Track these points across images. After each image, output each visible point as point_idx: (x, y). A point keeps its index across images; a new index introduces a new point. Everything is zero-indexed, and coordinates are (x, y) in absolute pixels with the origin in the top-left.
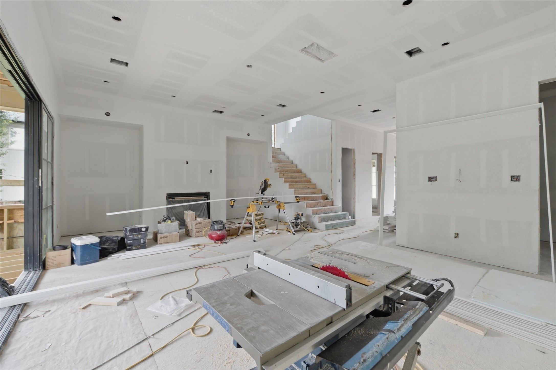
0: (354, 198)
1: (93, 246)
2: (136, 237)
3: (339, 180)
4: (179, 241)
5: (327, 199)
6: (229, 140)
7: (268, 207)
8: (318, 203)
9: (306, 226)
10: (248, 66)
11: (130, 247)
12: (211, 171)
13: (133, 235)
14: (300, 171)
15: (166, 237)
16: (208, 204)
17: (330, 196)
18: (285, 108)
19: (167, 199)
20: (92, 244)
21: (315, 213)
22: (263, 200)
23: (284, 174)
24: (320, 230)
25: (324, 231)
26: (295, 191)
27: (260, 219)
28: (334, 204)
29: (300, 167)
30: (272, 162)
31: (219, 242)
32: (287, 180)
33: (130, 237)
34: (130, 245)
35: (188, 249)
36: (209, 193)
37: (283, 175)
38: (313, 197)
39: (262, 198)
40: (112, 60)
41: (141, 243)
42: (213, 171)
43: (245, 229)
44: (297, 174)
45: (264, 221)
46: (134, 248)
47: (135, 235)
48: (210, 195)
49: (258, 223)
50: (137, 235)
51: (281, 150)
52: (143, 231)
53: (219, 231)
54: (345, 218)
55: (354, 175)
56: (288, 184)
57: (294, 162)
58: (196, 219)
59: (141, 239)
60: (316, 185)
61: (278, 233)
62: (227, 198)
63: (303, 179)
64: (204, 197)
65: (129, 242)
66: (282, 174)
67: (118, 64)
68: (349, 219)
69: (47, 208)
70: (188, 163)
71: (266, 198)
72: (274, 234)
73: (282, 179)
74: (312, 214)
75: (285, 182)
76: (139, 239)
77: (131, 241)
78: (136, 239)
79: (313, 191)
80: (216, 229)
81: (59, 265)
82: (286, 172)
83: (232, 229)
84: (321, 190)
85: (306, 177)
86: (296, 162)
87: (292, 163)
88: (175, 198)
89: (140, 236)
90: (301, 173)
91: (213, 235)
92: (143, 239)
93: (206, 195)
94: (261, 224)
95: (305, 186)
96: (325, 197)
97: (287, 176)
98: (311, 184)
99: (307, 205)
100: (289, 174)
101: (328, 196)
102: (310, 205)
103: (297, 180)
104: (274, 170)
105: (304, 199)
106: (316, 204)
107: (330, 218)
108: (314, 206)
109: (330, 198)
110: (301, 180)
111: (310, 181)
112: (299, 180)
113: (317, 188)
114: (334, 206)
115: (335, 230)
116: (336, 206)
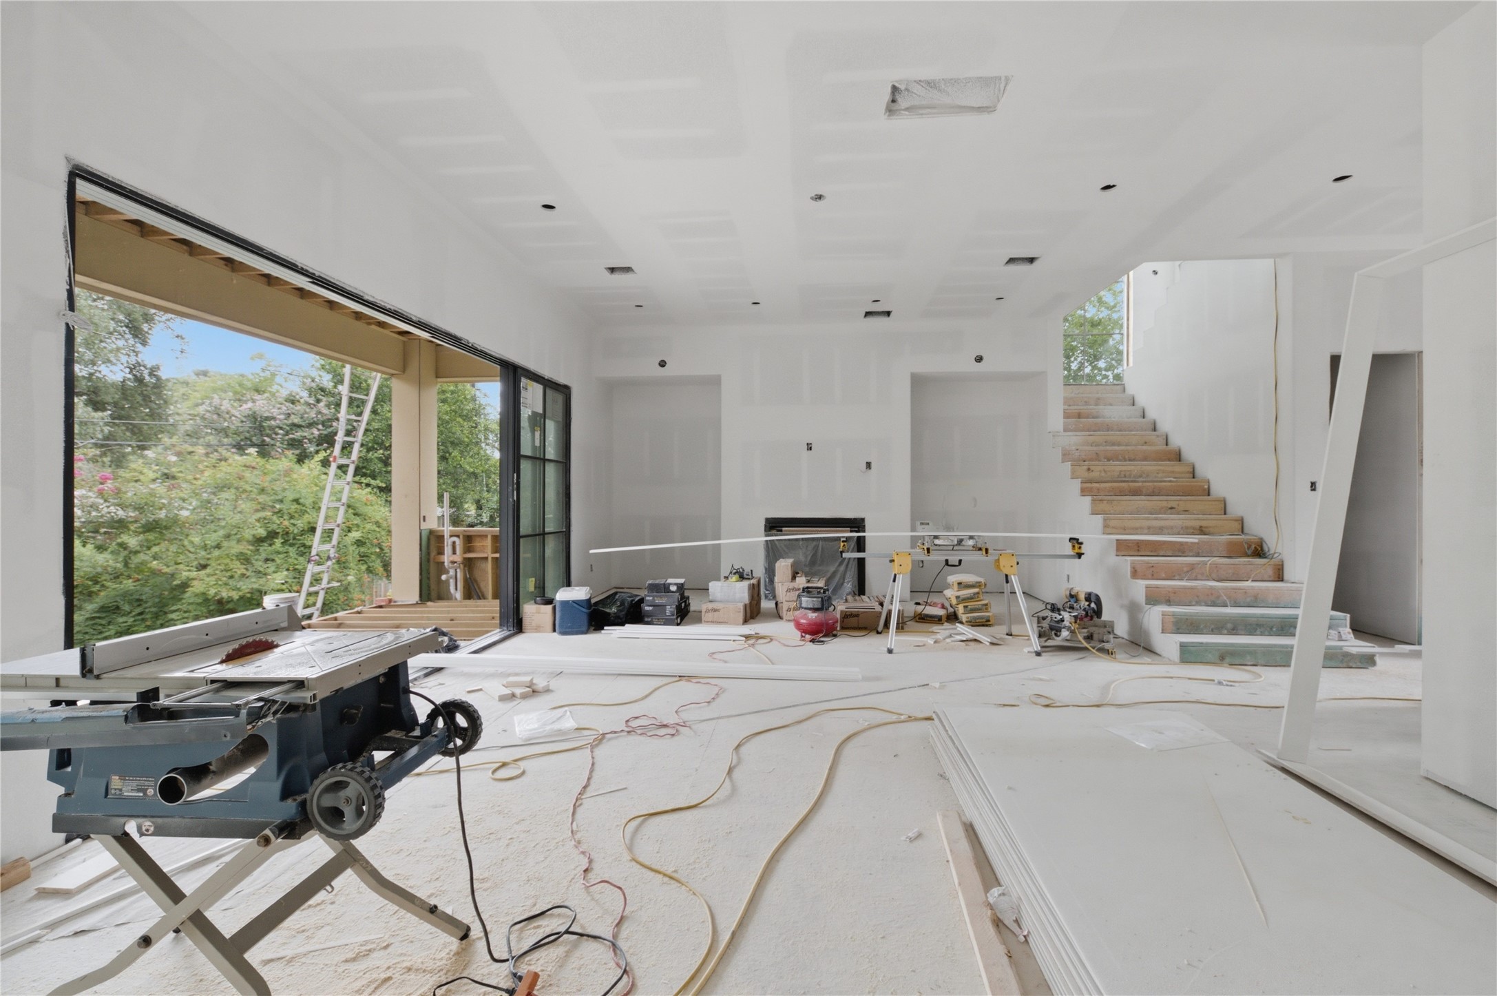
1: (575, 605)
2: (658, 601)
3: (1313, 483)
4: (743, 624)
5: (1259, 551)
6: (918, 382)
7: (957, 564)
8: (1192, 567)
11: (650, 619)
12: (869, 465)
13: (653, 597)
14: (1178, 456)
15: (716, 610)
17: (1271, 544)
18: (1036, 263)
19: (765, 531)
20: (574, 602)
21: (1153, 598)
22: (937, 542)
23: (1092, 468)
24: (1164, 657)
25: (1175, 664)
26: (1105, 520)
27: (970, 598)
28: (1286, 577)
29: (1177, 441)
30: (1065, 430)
31: (808, 637)
32: (1097, 485)
33: (651, 600)
34: (649, 614)
35: (734, 641)
36: (863, 520)
37: (1089, 469)
38: (1181, 544)
39: (936, 537)
40: (610, 270)
41: (667, 614)
42: (873, 465)
43: (923, 619)
45: (986, 605)
46: (655, 621)
47: (657, 596)
48: (864, 526)
49: (965, 607)
50: (660, 597)
51: (1125, 391)
52: (673, 592)
56: (1088, 499)
57: (1159, 426)
58: (794, 578)
59: (668, 607)
60: (1224, 501)
63: (1170, 481)
64: (849, 529)
65: (646, 608)
66: (1086, 467)
67: (622, 273)
68: (1340, 639)
70: (813, 448)
73: (1076, 485)
74: (1144, 603)
75: (1084, 492)
76: (663, 606)
77: (651, 608)
78: (658, 604)
79: (1197, 524)
81: (538, 629)
82: (1106, 460)
84: (1241, 521)
85: (1193, 475)
86: (1165, 426)
87: (1155, 429)
88: (784, 529)
89: (663, 601)
90: (1180, 461)
91: (805, 621)
92: (669, 607)
93: (857, 524)
94: (973, 610)
95: (1164, 504)
96: (1249, 547)
97: (1103, 474)
98: (1206, 497)
99: (1136, 571)
100: (1116, 468)
101: (1266, 543)
102: (1152, 569)
103: (1140, 484)
104: (1061, 454)
105: (1138, 550)
106: (1185, 569)
107: (1229, 626)
108: (1174, 576)
109: (1272, 552)
110: (1155, 484)
111: (1206, 487)
112: (1150, 484)
113: (1225, 514)
114: (1287, 582)
115: (1239, 669)
116: (1293, 583)
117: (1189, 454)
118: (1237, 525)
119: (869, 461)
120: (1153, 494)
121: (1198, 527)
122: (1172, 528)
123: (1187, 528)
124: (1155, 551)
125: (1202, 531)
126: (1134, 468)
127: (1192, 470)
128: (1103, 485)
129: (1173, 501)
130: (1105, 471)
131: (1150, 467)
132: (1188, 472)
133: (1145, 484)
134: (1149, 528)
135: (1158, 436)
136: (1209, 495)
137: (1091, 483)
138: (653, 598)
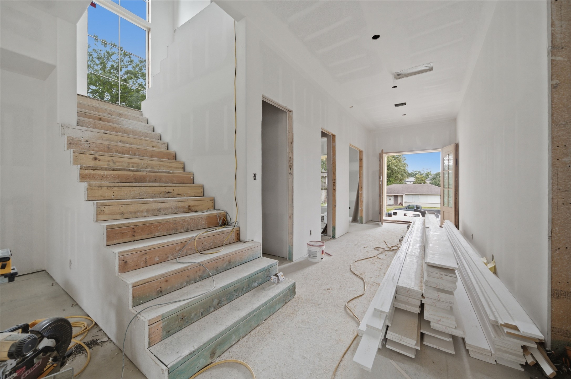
0: (291, 217)
3: (255, 175)
5: (225, 222)
8: (183, 245)
17: (233, 217)
23: (98, 157)
28: (242, 238)
29: (174, 148)
30: (76, 125)
37: (96, 158)
54: (266, 280)
55: (291, 167)
57: (163, 138)
60: (202, 187)
66: (92, 157)
68: (278, 281)
73: (76, 171)
74: (132, 305)
75: (82, 177)
79: (186, 204)
82: (112, 153)
84: (213, 200)
86: (166, 138)
90: (175, 160)
95: (163, 189)
96: (220, 219)
97: (111, 164)
98: (192, 185)
99: (126, 262)
100: (124, 161)
101: (228, 214)
102: (144, 257)
103: (144, 173)
104: (66, 143)
106: (178, 248)
107: (216, 301)
108: (168, 257)
109: (232, 221)
110: (157, 174)
111: (192, 178)
112: (154, 174)
113: (203, 196)
114: (243, 242)
116: (246, 242)
117: (182, 157)
118: (211, 204)
120: (155, 181)
121: (187, 207)
122: (168, 208)
123: (179, 208)
124: (152, 233)
125: (190, 210)
126: (142, 162)
127: (183, 167)
128: (106, 172)
129: (169, 187)
130: (114, 162)
131: (155, 162)
132: (180, 168)
133: (148, 173)
134: (148, 211)
135: (162, 144)
136: (193, 183)
137: (94, 170)
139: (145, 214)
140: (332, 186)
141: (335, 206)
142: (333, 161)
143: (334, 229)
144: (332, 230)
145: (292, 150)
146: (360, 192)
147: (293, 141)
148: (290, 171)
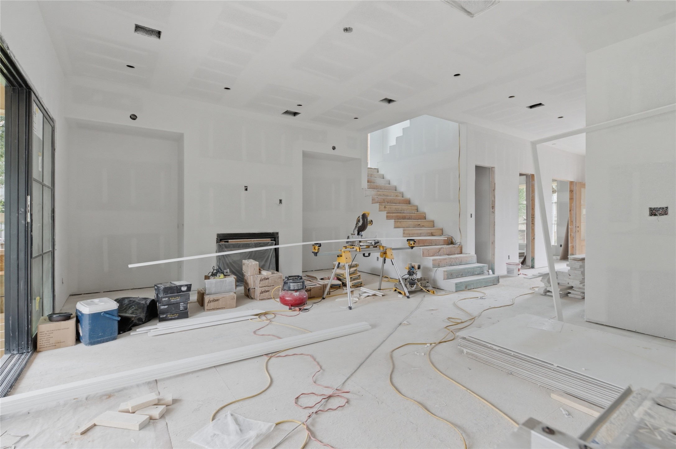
0: (493, 243)
1: (108, 316)
2: (173, 300)
3: (471, 215)
4: (236, 307)
5: (452, 243)
6: (306, 155)
7: (367, 255)
8: (440, 249)
9: (424, 285)
10: (346, 30)
11: (164, 316)
12: (281, 201)
13: (169, 297)
14: (408, 202)
15: (217, 300)
16: (276, 250)
17: (457, 239)
18: (392, 104)
19: (217, 242)
20: (106, 313)
21: (438, 265)
22: (361, 244)
23: (386, 206)
24: (446, 291)
25: (453, 292)
26: (403, 230)
27: (353, 273)
29: (408, 196)
30: (368, 188)
31: (297, 308)
32: (391, 214)
33: (165, 301)
34: (164, 312)
35: (251, 319)
36: (277, 233)
37: (385, 207)
38: (431, 240)
39: (360, 242)
40: (138, 28)
41: (181, 309)
42: (283, 201)
43: (333, 287)
44: (405, 207)
45: (360, 276)
46: (169, 316)
47: (172, 297)
48: (278, 237)
49: (351, 278)
50: (175, 297)
51: (378, 172)
52: (184, 292)
53: (296, 292)
54: (481, 273)
55: (493, 207)
56: (392, 221)
57: (398, 188)
58: (260, 273)
59: (181, 304)
61: (383, 295)
62: (303, 242)
63: (414, 213)
64: (270, 239)
65: (162, 307)
66: (384, 206)
67: (146, 34)
68: (489, 274)
69: (42, 255)
70: (248, 189)
71: (367, 242)
72: (377, 296)
73: (384, 214)
74: (432, 267)
75: (388, 218)
76: (178, 304)
77: (166, 307)
78: (173, 303)
79: (430, 231)
80: (292, 288)
81: (57, 345)
82: (388, 203)
83: (314, 288)
84: (442, 230)
85: (417, 210)
86: (402, 188)
87: (396, 190)
88: (229, 240)
89: (178, 299)
90: (410, 204)
91: (287, 298)
92: (183, 303)
93: (274, 237)
95: (417, 223)
96: (449, 240)
97: (390, 209)
99: (424, 253)
100: (393, 207)
101: (453, 238)
102: (428, 252)
104: (371, 199)
105: (419, 244)
106: (437, 251)
108: (435, 254)
109: (456, 242)
110: (410, 214)
111: (424, 215)
112: (409, 214)
113: (435, 227)
114: (464, 254)
115: (470, 291)
116: (466, 254)
117: (416, 201)
118: (441, 232)
119: (281, 199)
120: (410, 218)
121: (430, 233)
122: (424, 233)
123: (427, 233)
124: (424, 244)
125: (432, 234)
127: (417, 208)
128: (393, 214)
129: (419, 222)
135: (399, 193)
136: (426, 219)
137: (389, 213)
138: (169, 299)
139: (416, 235)
140: (531, 221)
141: (534, 238)
142: (532, 198)
143: (533, 259)
144: (531, 261)
145: (494, 195)
146: (570, 227)
147: (495, 189)
148: (492, 211)
